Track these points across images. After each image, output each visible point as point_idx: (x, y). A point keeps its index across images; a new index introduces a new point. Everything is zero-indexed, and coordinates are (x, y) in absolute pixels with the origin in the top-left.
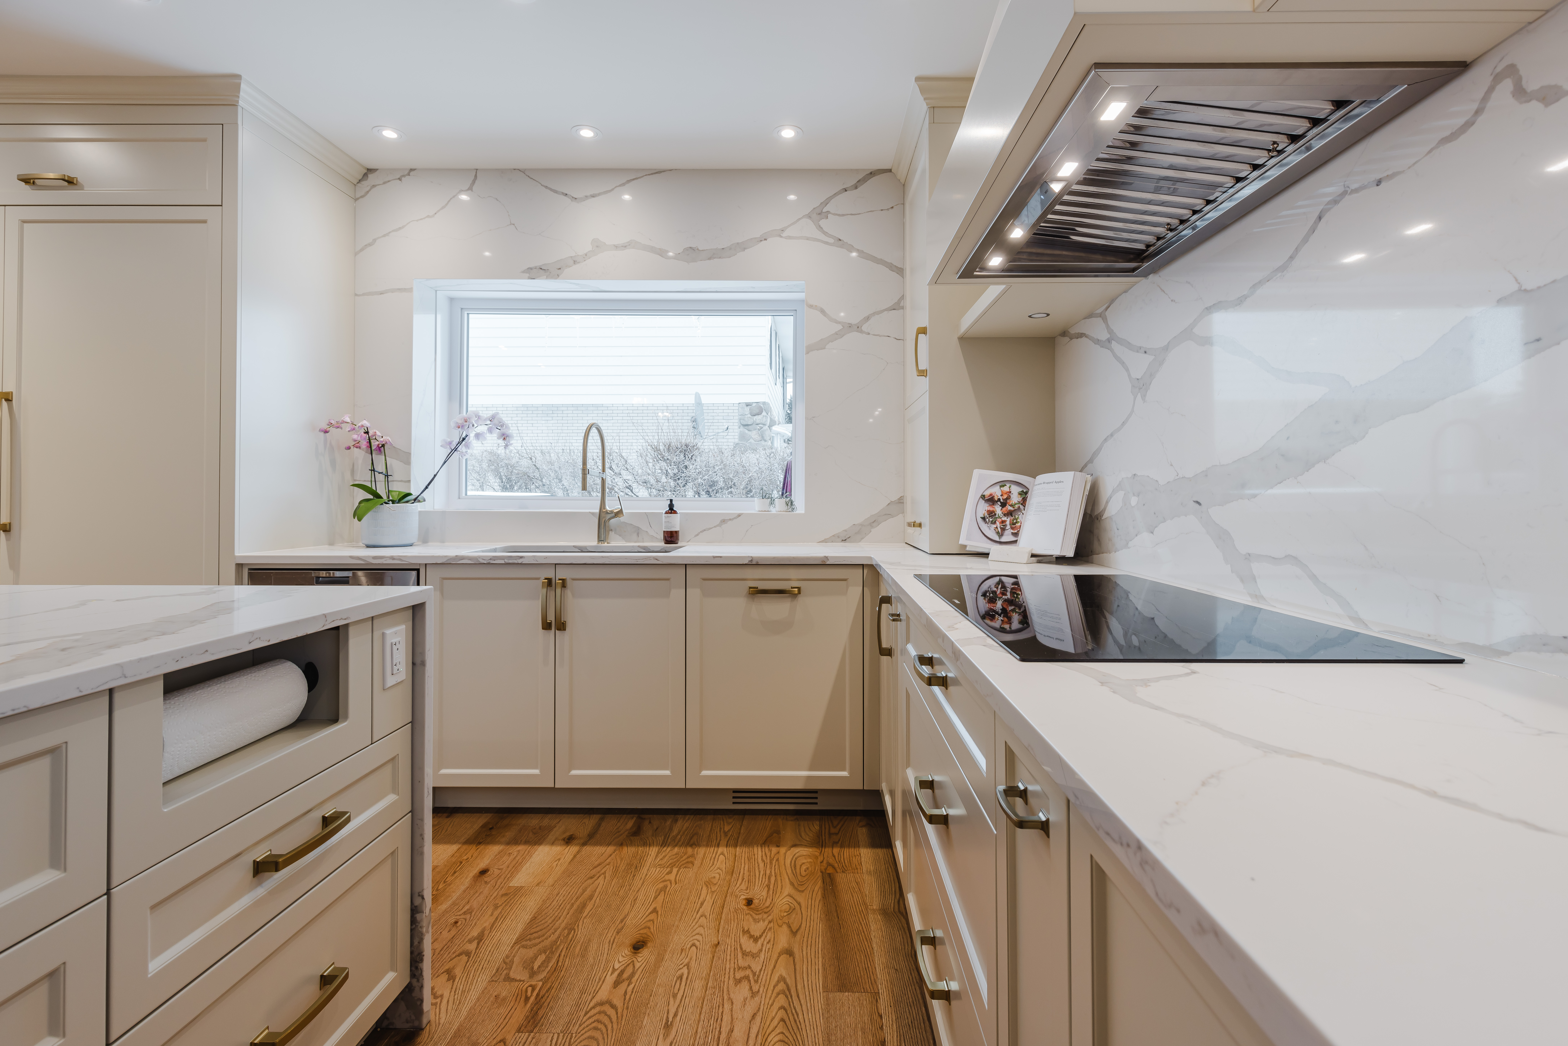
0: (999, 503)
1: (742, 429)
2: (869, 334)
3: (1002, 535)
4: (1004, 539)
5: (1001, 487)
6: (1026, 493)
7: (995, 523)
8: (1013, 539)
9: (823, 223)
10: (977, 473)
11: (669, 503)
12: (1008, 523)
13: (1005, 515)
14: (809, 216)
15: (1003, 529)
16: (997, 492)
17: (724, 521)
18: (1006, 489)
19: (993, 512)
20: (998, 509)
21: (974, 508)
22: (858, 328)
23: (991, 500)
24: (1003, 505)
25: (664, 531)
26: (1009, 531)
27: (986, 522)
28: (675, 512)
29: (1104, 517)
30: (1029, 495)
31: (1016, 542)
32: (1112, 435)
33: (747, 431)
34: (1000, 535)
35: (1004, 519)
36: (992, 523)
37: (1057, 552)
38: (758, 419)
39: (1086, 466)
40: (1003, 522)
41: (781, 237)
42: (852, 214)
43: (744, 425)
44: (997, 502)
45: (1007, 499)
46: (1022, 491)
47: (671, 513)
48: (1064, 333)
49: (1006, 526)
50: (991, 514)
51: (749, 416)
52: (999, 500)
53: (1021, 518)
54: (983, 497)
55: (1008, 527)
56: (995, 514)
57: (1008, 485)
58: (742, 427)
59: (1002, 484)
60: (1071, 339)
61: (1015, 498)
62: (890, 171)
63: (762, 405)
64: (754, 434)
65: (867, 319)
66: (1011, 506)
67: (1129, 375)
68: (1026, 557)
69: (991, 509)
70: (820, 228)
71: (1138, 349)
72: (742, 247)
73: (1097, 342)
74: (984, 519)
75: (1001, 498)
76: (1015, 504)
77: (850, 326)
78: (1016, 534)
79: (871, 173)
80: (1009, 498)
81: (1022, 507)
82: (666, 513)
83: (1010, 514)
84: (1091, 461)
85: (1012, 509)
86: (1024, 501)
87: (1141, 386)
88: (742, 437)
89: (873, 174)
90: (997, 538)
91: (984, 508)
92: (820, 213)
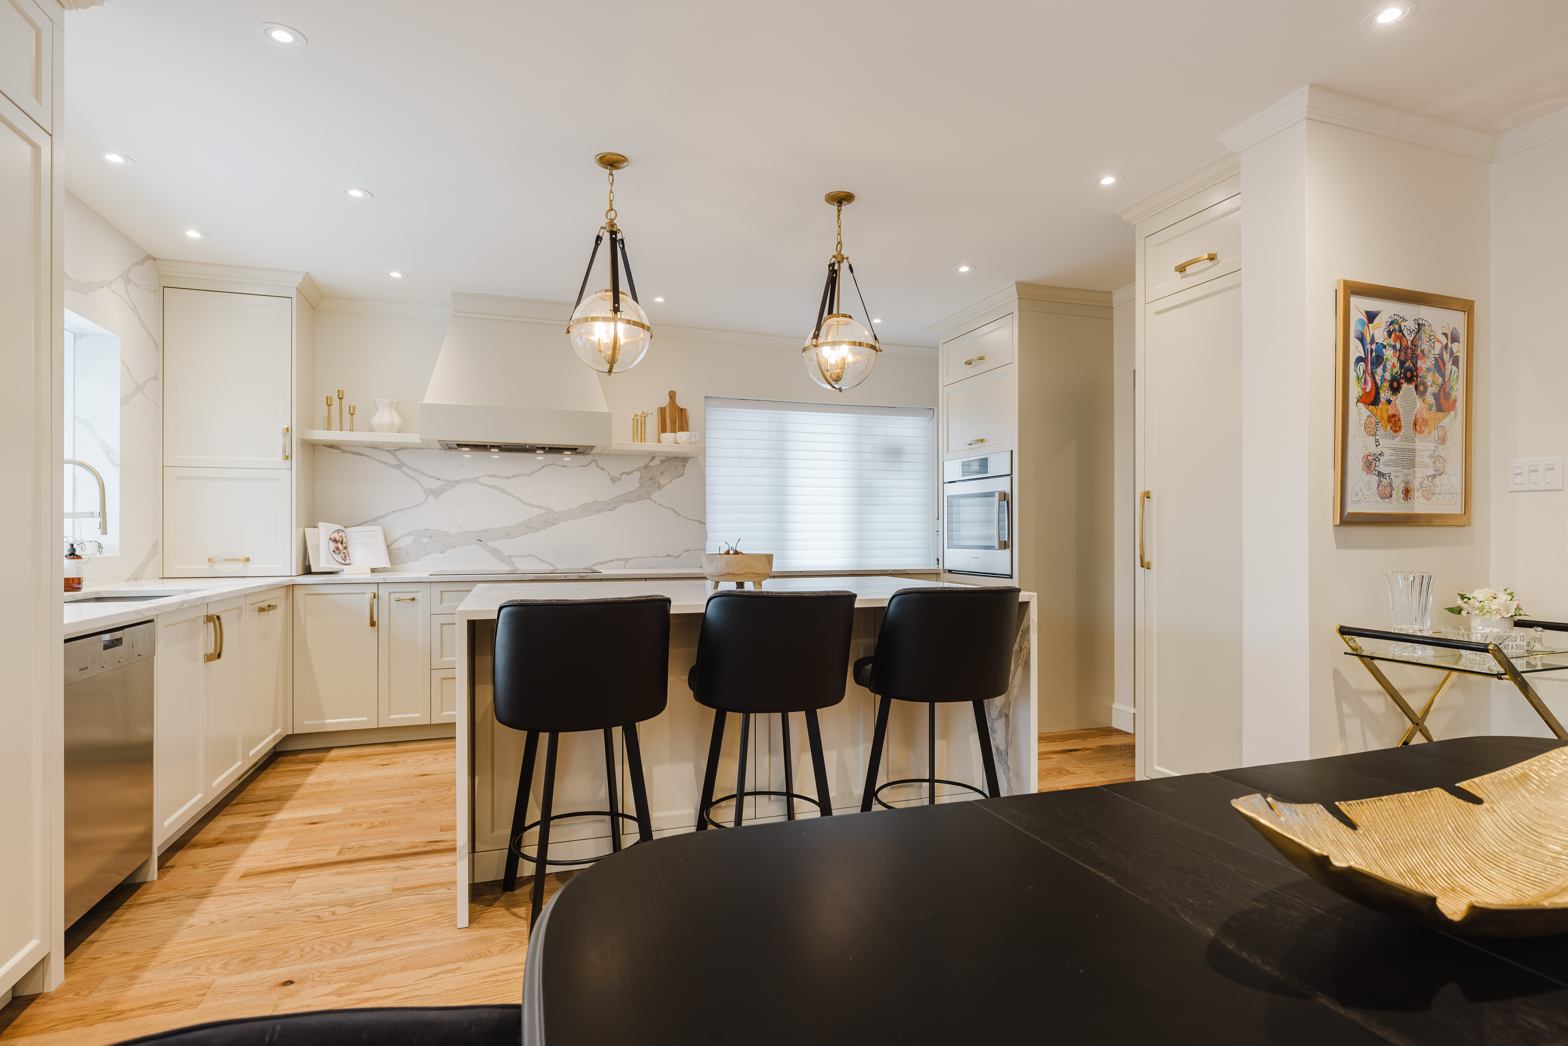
2: (146, 397)
3: (345, 560)
4: (346, 563)
7: (340, 554)
9: (128, 287)
12: (346, 553)
15: (345, 557)
22: (142, 389)
23: (335, 541)
24: (342, 543)
26: (347, 558)
31: (350, 564)
32: (401, 510)
35: (344, 551)
39: (366, 522)
40: (344, 553)
41: (110, 288)
42: (140, 287)
50: (337, 548)
54: (331, 539)
55: (347, 556)
59: (338, 531)
65: (146, 383)
67: (420, 485)
69: (337, 546)
70: (127, 291)
71: (430, 476)
75: (339, 539)
77: (139, 386)
85: (345, 545)
87: (433, 492)
89: (148, 257)
90: (344, 563)
92: (127, 278)
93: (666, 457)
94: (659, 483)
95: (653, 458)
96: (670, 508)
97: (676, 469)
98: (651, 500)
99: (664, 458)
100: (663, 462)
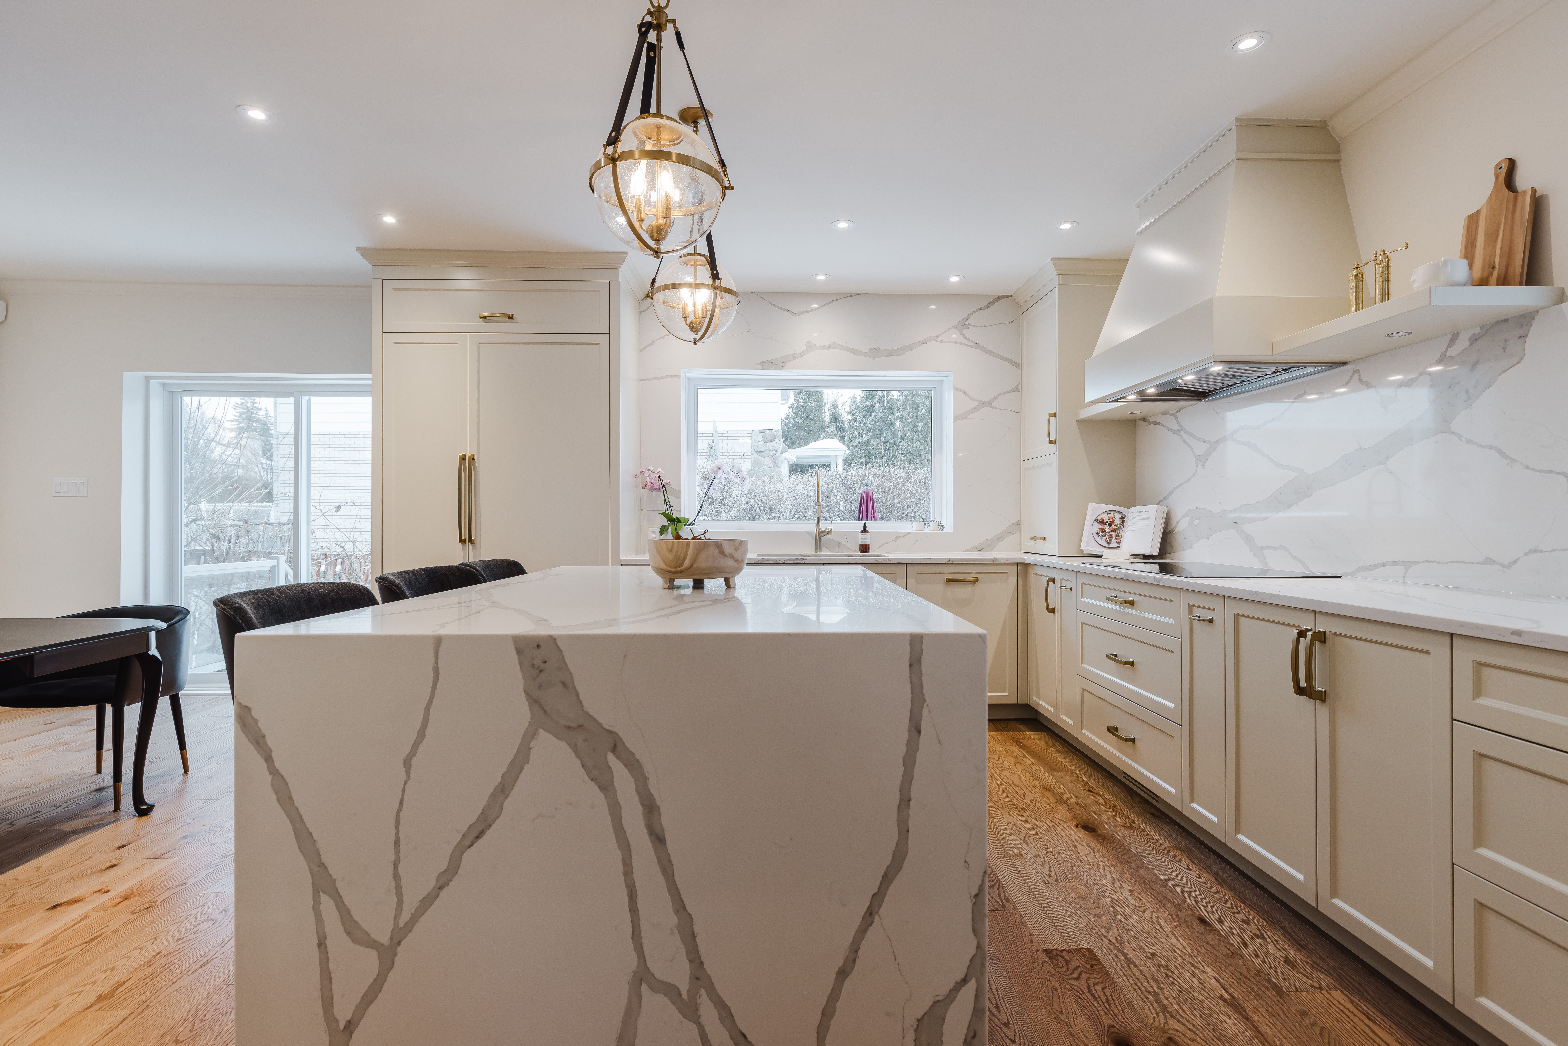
0: (1107, 524)
1: (755, 455)
2: (997, 408)
3: (1110, 543)
4: (1111, 546)
5: (1108, 514)
6: (1124, 518)
7: (1105, 536)
8: (1117, 545)
9: (965, 332)
10: (1091, 506)
11: (863, 525)
12: (1113, 536)
13: (1111, 531)
14: (956, 327)
15: (1111, 540)
16: (1106, 517)
17: (898, 538)
18: (1111, 515)
19: (1104, 529)
20: (1107, 528)
21: (1090, 527)
22: (989, 404)
23: (1102, 522)
24: (1110, 525)
25: (861, 545)
26: (1114, 541)
27: (1099, 536)
28: (868, 531)
29: (1175, 532)
30: (1126, 519)
31: (1119, 547)
32: (1181, 485)
33: (760, 458)
34: (1109, 543)
35: (1111, 533)
36: (1103, 536)
37: (1147, 552)
38: (771, 445)
39: (1161, 501)
40: (1110, 535)
41: (937, 341)
42: (985, 326)
43: (757, 452)
44: (1106, 523)
45: (1112, 521)
46: (1122, 517)
47: (865, 532)
48: (1144, 419)
49: (1112, 537)
50: (1103, 530)
51: (762, 442)
52: (1107, 522)
53: (1121, 533)
54: (1096, 520)
55: (1114, 538)
56: (1105, 531)
57: (1113, 513)
58: (755, 453)
59: (1109, 512)
60: (1150, 424)
61: (1118, 521)
62: (1011, 296)
63: (774, 433)
64: (767, 461)
65: (996, 398)
66: (1115, 525)
67: (1193, 453)
68: (1128, 556)
69: (1102, 528)
70: (963, 335)
71: (1200, 439)
72: (910, 348)
73: (1171, 430)
74: (1097, 533)
75: (1108, 521)
76: (1118, 524)
77: (984, 403)
78: (1119, 543)
79: (998, 298)
80: (1113, 521)
81: (1121, 526)
82: (862, 532)
83: (1115, 530)
84: (1165, 499)
85: (1115, 527)
86: (1123, 522)
87: (1202, 460)
88: (756, 463)
89: (999, 298)
90: (1107, 545)
91: (1097, 527)
92: (963, 325)
93: (1482, 327)
94: (1467, 392)
95: (1455, 337)
96: (1491, 447)
97: (1504, 348)
98: (1452, 432)
99: (1477, 331)
100: (1474, 339)
